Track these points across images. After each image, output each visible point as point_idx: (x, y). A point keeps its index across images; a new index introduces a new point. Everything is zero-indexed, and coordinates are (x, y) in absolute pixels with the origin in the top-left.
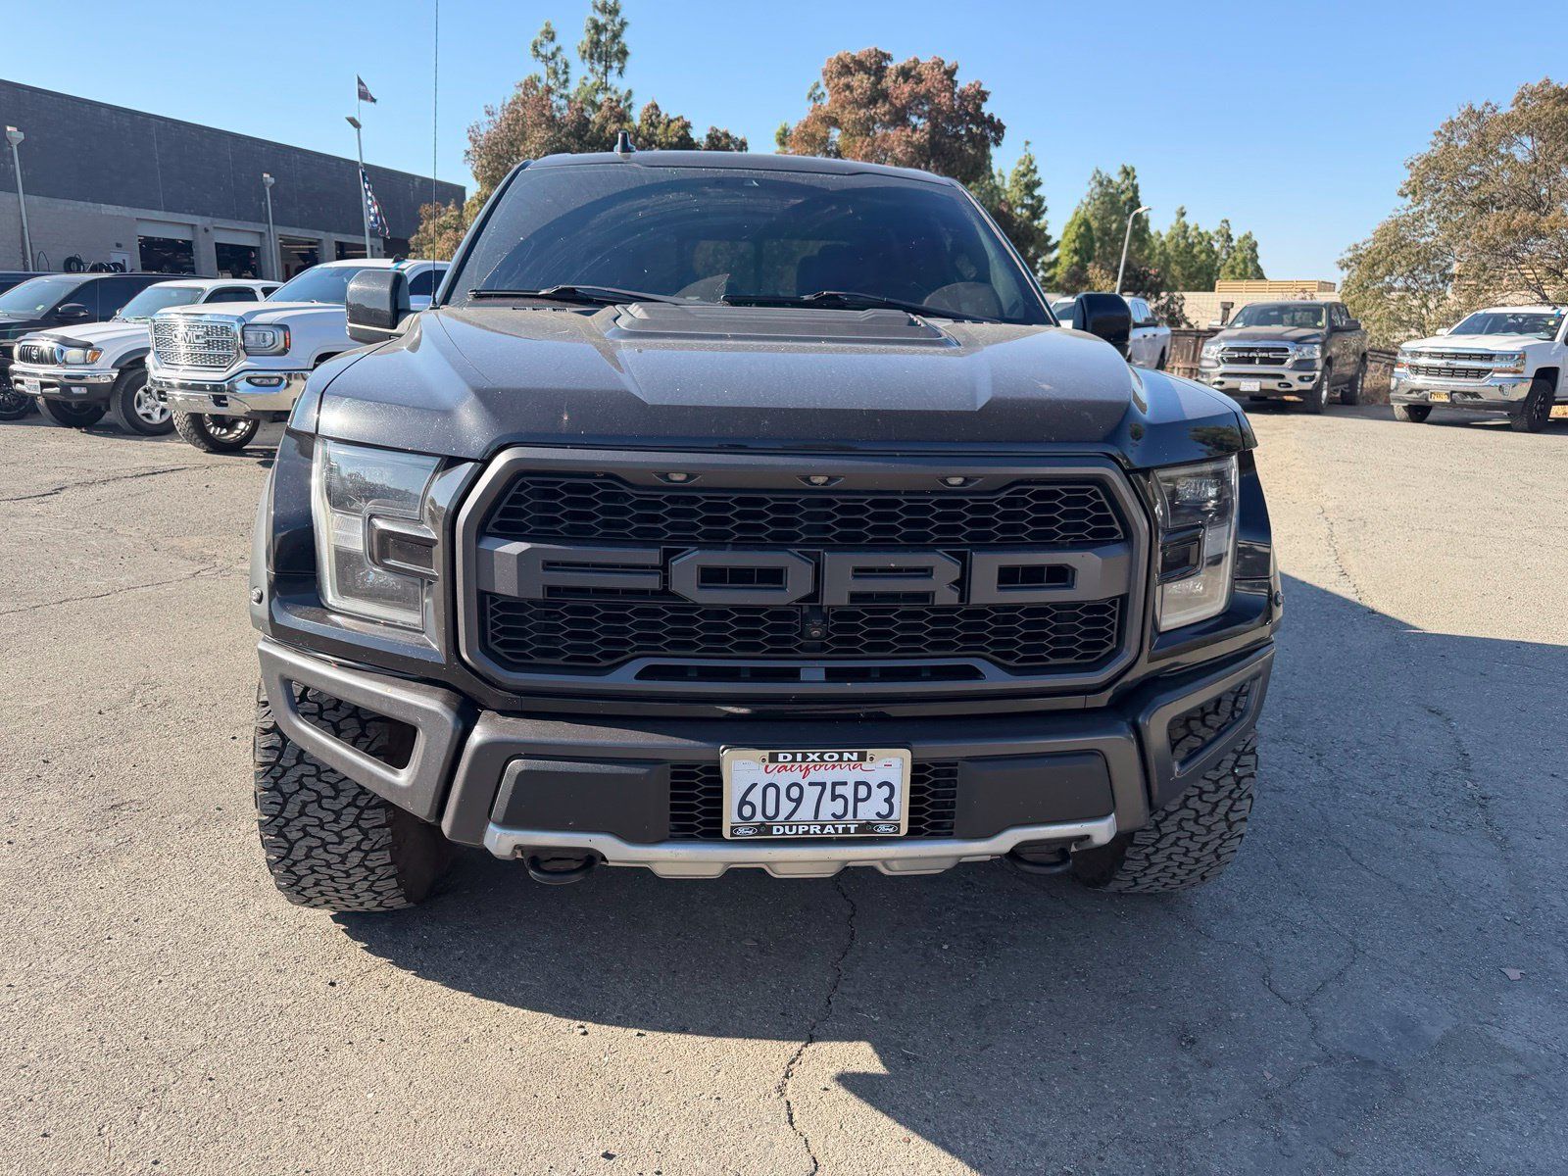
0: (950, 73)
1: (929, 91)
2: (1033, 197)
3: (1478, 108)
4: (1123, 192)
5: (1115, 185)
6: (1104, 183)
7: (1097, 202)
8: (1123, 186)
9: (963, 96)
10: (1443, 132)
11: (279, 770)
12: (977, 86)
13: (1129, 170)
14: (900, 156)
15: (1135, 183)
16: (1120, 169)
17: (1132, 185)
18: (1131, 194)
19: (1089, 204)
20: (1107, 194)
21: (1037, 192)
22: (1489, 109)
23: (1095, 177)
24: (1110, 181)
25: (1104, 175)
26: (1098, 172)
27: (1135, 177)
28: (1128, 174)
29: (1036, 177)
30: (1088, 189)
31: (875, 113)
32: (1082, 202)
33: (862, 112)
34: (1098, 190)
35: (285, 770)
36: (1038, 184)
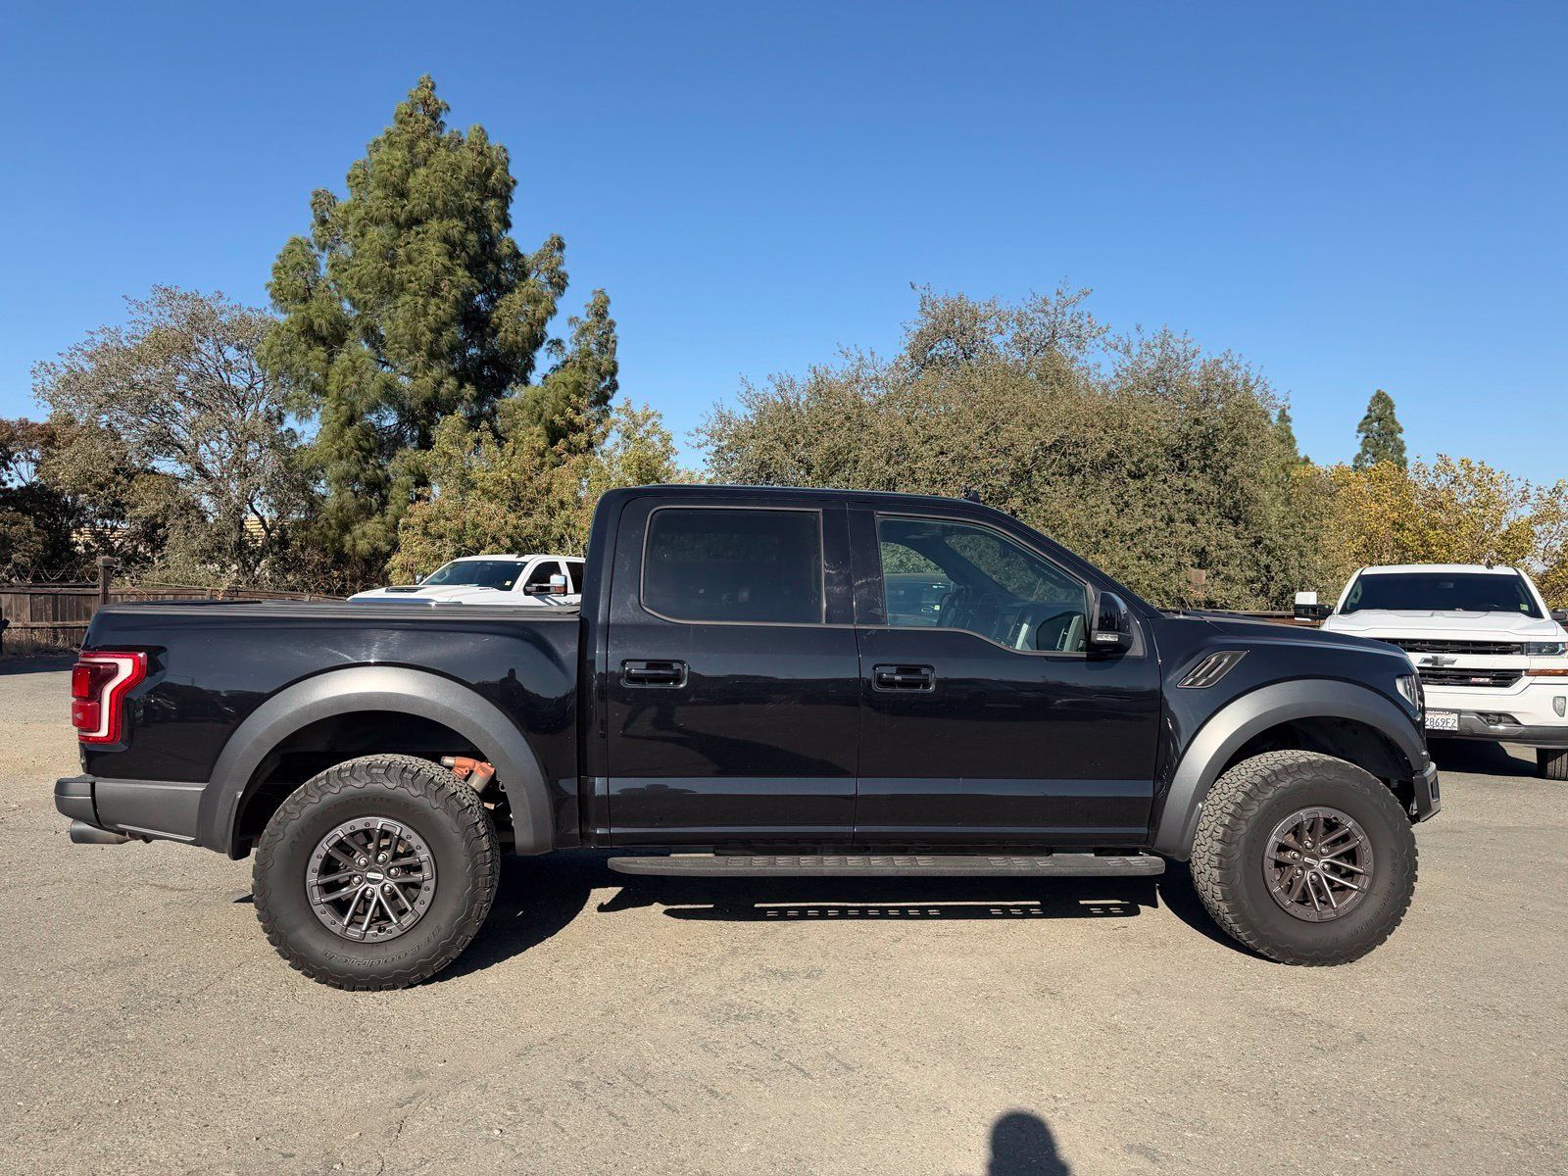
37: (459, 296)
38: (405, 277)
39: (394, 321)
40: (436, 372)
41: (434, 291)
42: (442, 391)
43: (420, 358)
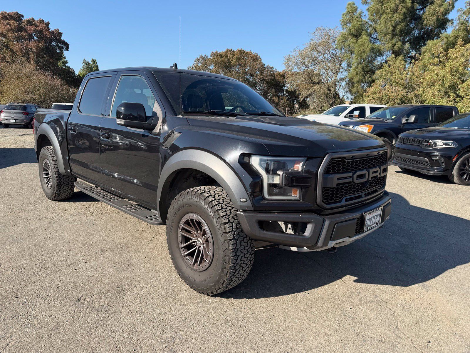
0: (47, 25)
1: (41, 30)
2: (66, 66)
3: (203, 56)
4: (93, 67)
5: (91, 65)
6: (87, 64)
7: (86, 70)
8: (93, 65)
9: (52, 33)
10: (196, 61)
11: (236, 249)
12: (58, 30)
13: (94, 60)
14: (35, 50)
15: (97, 64)
16: (91, 60)
17: (96, 65)
18: (96, 68)
19: (84, 70)
20: (89, 67)
21: (67, 65)
22: (206, 57)
23: (84, 62)
24: (89, 63)
25: (87, 61)
26: (85, 60)
27: (97, 63)
28: (94, 62)
29: (66, 60)
30: (83, 65)
31: (22, 35)
32: (81, 69)
33: (16, 34)
34: (86, 66)
35: (238, 249)
36: (67, 62)
37: (406, 11)
38: (386, 8)
39: (381, 25)
40: (394, 41)
41: (395, 11)
42: (395, 47)
43: (389, 36)
